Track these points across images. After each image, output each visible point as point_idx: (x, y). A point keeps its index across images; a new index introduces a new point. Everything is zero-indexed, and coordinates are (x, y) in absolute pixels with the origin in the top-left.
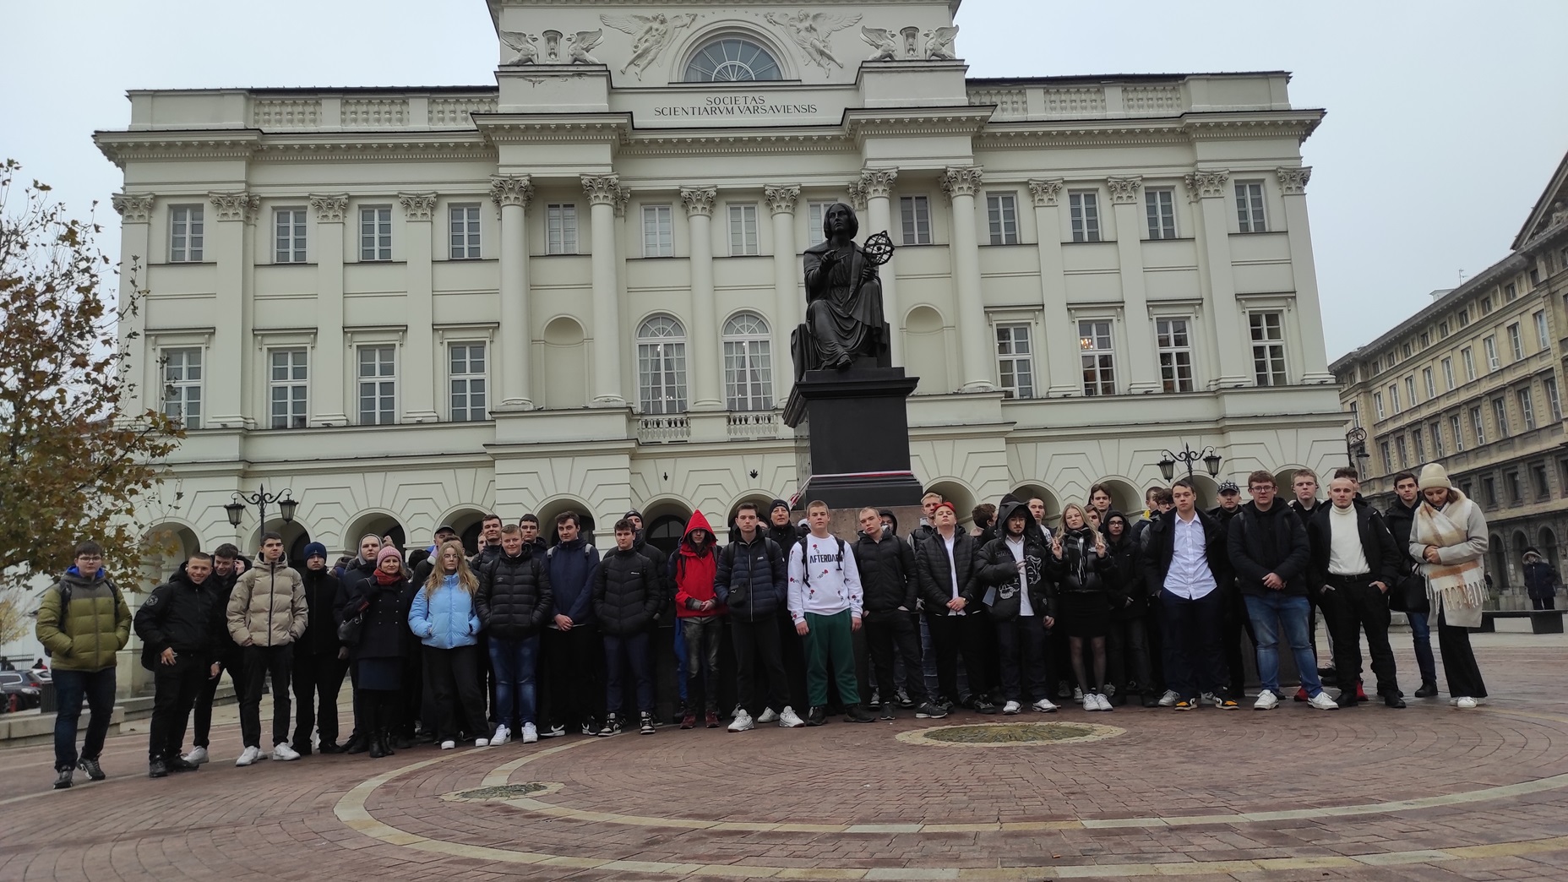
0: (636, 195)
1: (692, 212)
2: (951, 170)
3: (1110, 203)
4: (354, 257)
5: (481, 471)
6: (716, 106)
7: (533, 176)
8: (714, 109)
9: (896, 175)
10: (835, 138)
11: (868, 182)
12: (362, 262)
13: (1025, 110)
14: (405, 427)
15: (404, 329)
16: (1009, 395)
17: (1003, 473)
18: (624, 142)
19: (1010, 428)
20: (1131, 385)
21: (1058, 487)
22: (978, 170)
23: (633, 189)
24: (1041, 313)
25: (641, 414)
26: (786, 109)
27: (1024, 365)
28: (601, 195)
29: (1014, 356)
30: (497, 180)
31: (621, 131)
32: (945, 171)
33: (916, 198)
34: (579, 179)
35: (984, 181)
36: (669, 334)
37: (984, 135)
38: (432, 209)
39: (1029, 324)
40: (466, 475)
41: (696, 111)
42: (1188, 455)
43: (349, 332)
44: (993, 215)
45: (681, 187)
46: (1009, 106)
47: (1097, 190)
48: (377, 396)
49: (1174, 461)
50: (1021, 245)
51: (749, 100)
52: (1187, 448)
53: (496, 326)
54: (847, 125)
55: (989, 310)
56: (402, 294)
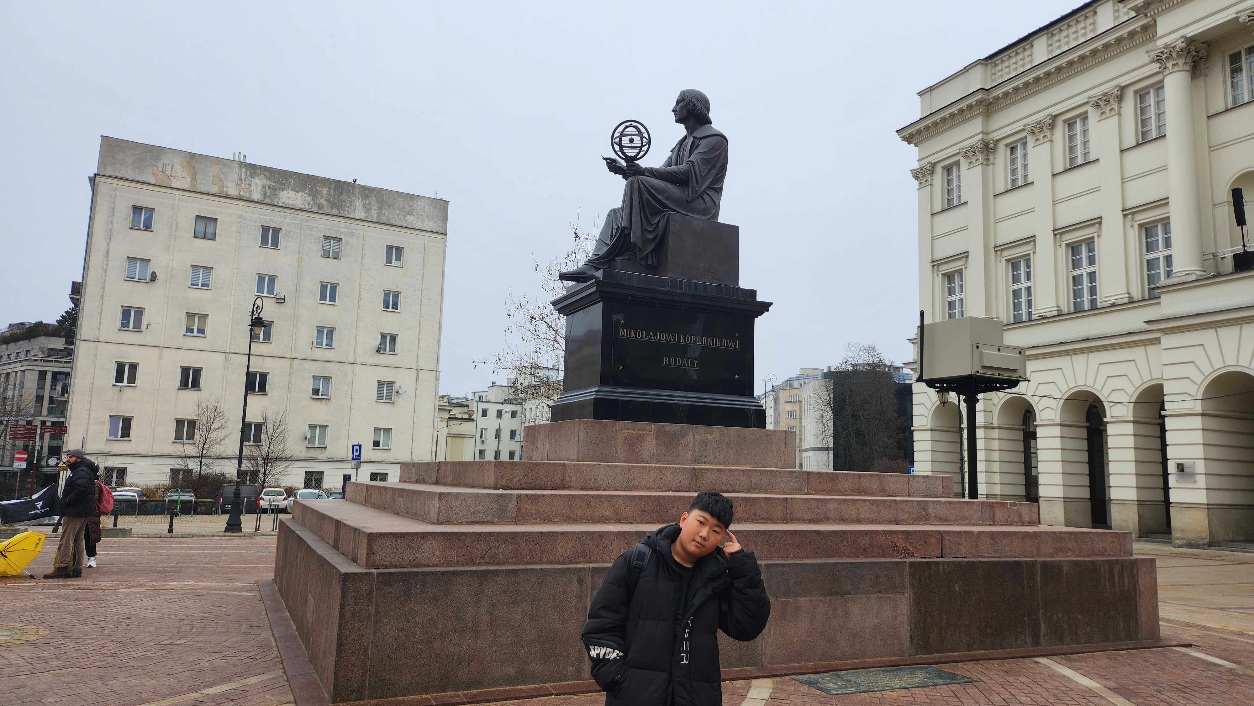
4: (1061, 167)
7: (1187, 36)
12: (1068, 170)
15: (1099, 221)
30: (1154, 56)
38: (1119, 102)
43: (1059, 234)
48: (1085, 286)
53: (1165, 202)
56: (1097, 190)
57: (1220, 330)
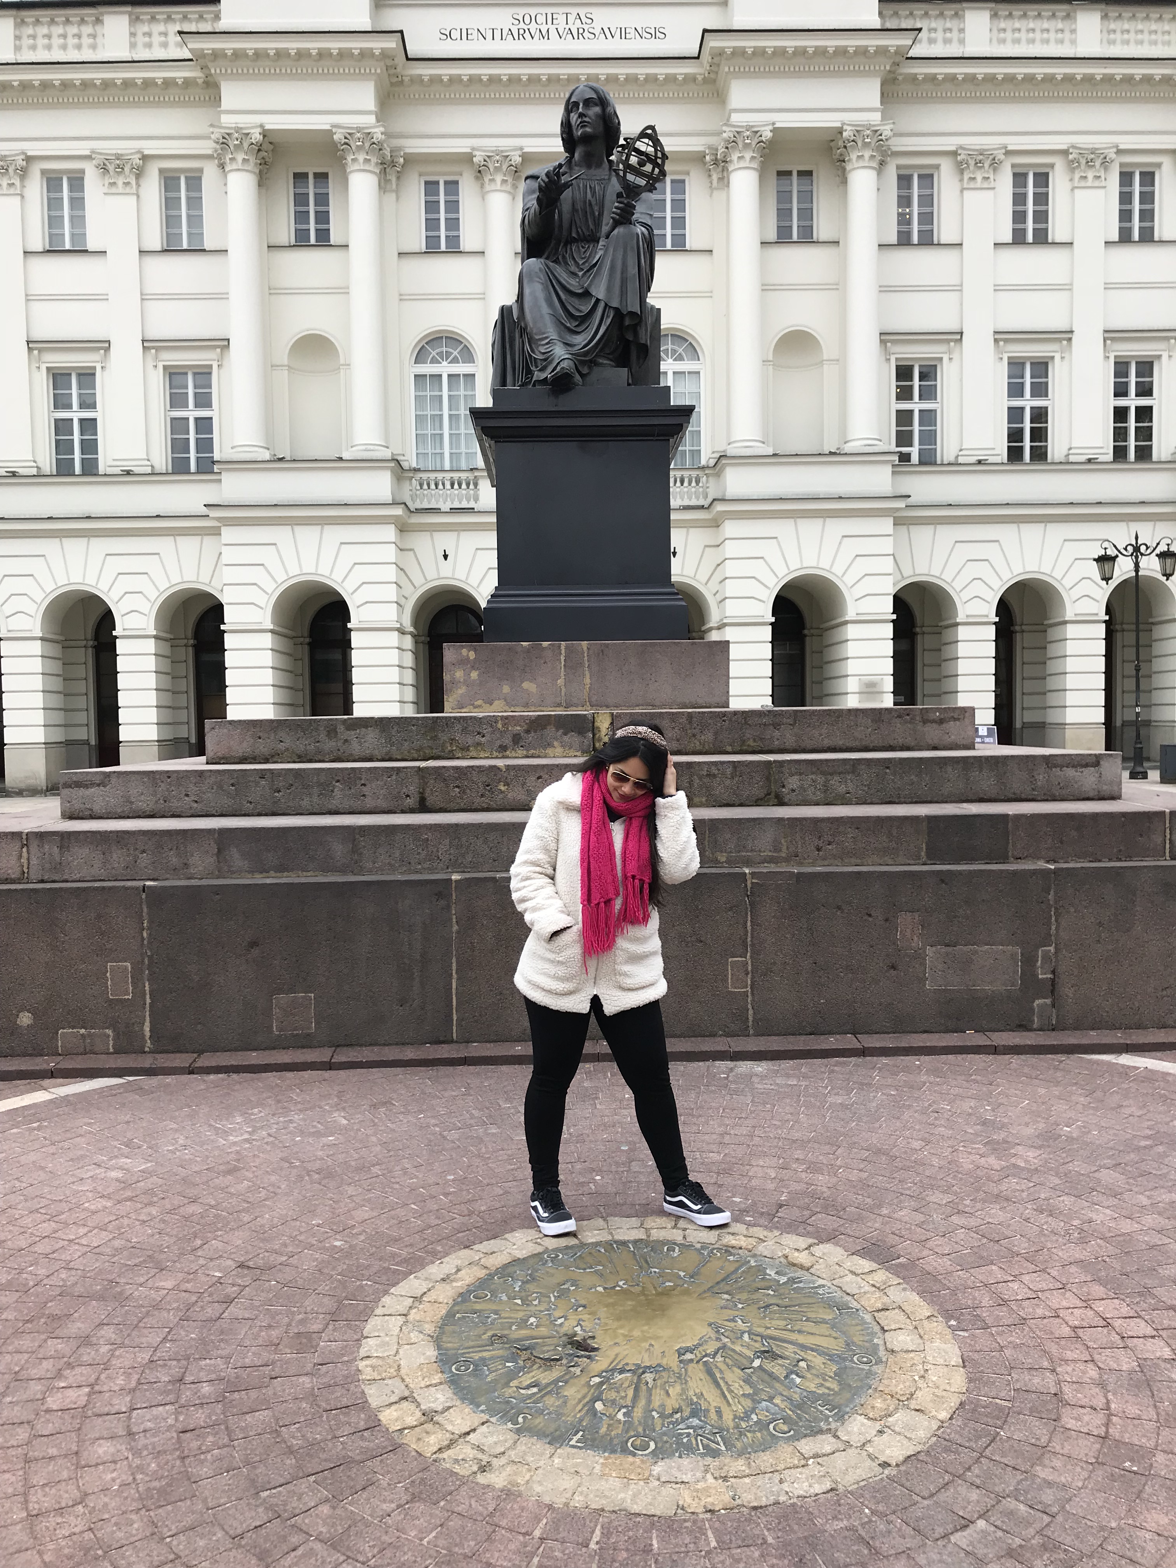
0: (411, 160)
1: (488, 187)
2: (849, 128)
3: (1068, 185)
4: (37, 245)
5: (207, 540)
6: (526, 27)
7: (267, 127)
8: (522, 32)
9: (770, 135)
10: (690, 79)
11: (731, 144)
12: (49, 251)
13: (962, 42)
14: (111, 479)
15: (105, 346)
16: (905, 458)
17: (888, 565)
18: (395, 80)
19: (901, 504)
20: (1070, 449)
21: (958, 585)
22: (886, 130)
23: (408, 151)
24: (958, 345)
25: (417, 470)
26: (623, 33)
27: (929, 417)
28: (361, 157)
29: (916, 406)
30: (217, 134)
31: (389, 62)
32: (840, 131)
33: (799, 172)
34: (329, 133)
35: (895, 149)
36: (455, 361)
37: (900, 78)
38: (138, 176)
39: (941, 359)
40: (189, 545)
41: (497, 34)
42: (1137, 549)
43: (36, 349)
44: (904, 201)
45: (473, 149)
46: (939, 35)
47: (1052, 166)
48: (76, 437)
49: (1117, 556)
50: (939, 244)
51: (571, 18)
52: (1137, 538)
53: (224, 344)
54: (706, 57)
55: (887, 338)
56: (102, 298)
57: (297, 529)
